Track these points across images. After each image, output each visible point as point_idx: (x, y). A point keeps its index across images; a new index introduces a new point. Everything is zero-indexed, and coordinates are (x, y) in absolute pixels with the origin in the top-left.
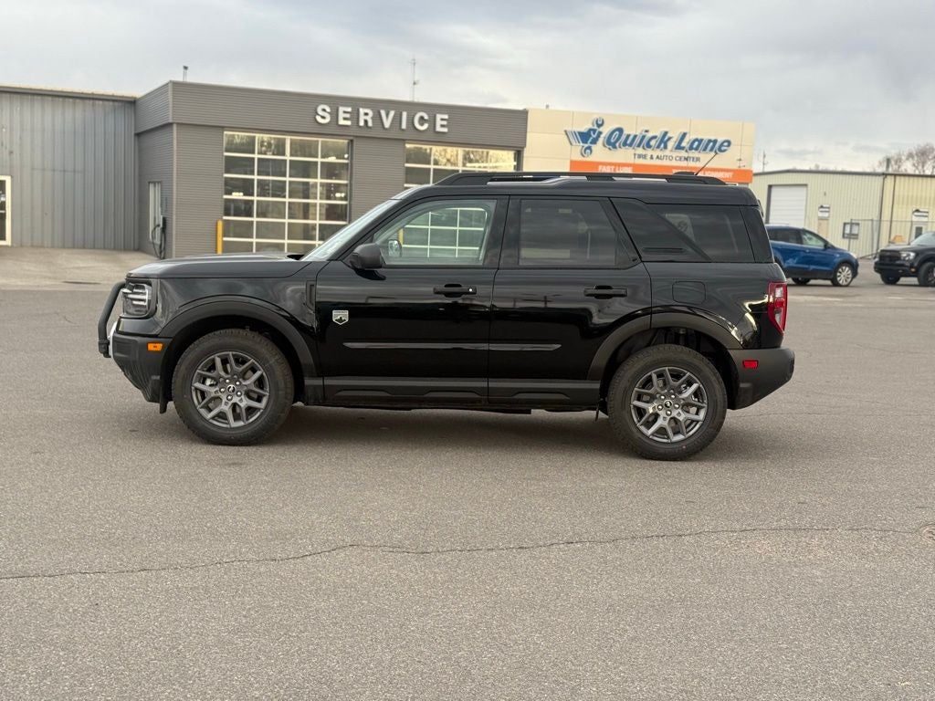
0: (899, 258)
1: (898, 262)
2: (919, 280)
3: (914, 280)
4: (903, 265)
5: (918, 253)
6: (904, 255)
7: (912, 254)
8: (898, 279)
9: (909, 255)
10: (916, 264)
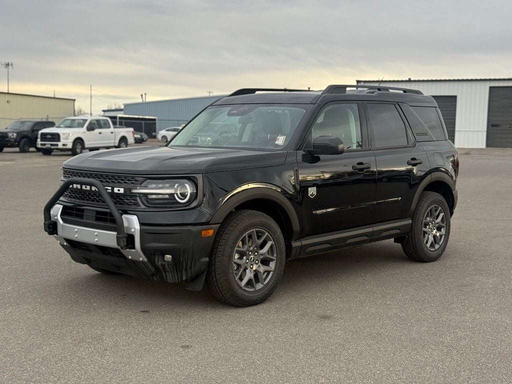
0: (7, 137)
1: (7, 139)
2: (20, 149)
3: (17, 149)
4: (9, 141)
5: (18, 133)
6: (10, 135)
7: (15, 135)
8: (2, 149)
9: (13, 135)
10: (18, 140)
